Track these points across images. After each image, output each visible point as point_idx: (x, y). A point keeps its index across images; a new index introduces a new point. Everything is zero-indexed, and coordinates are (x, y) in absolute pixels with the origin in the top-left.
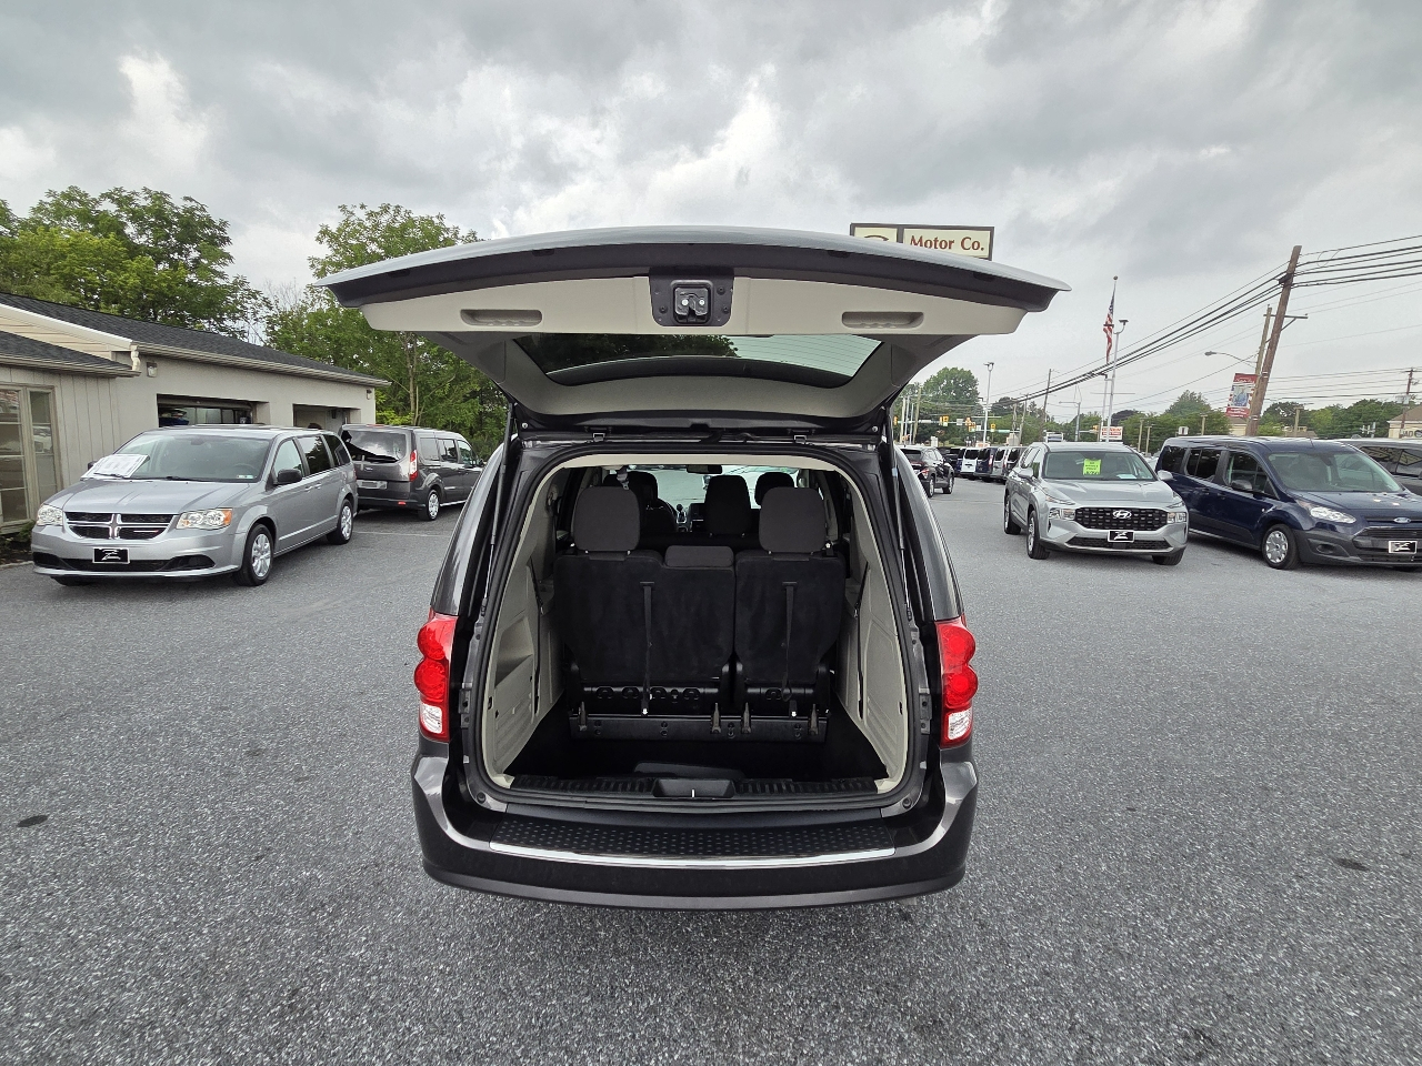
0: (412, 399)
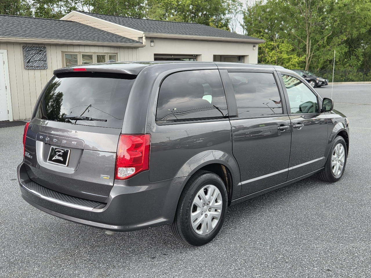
0: (307, 47)
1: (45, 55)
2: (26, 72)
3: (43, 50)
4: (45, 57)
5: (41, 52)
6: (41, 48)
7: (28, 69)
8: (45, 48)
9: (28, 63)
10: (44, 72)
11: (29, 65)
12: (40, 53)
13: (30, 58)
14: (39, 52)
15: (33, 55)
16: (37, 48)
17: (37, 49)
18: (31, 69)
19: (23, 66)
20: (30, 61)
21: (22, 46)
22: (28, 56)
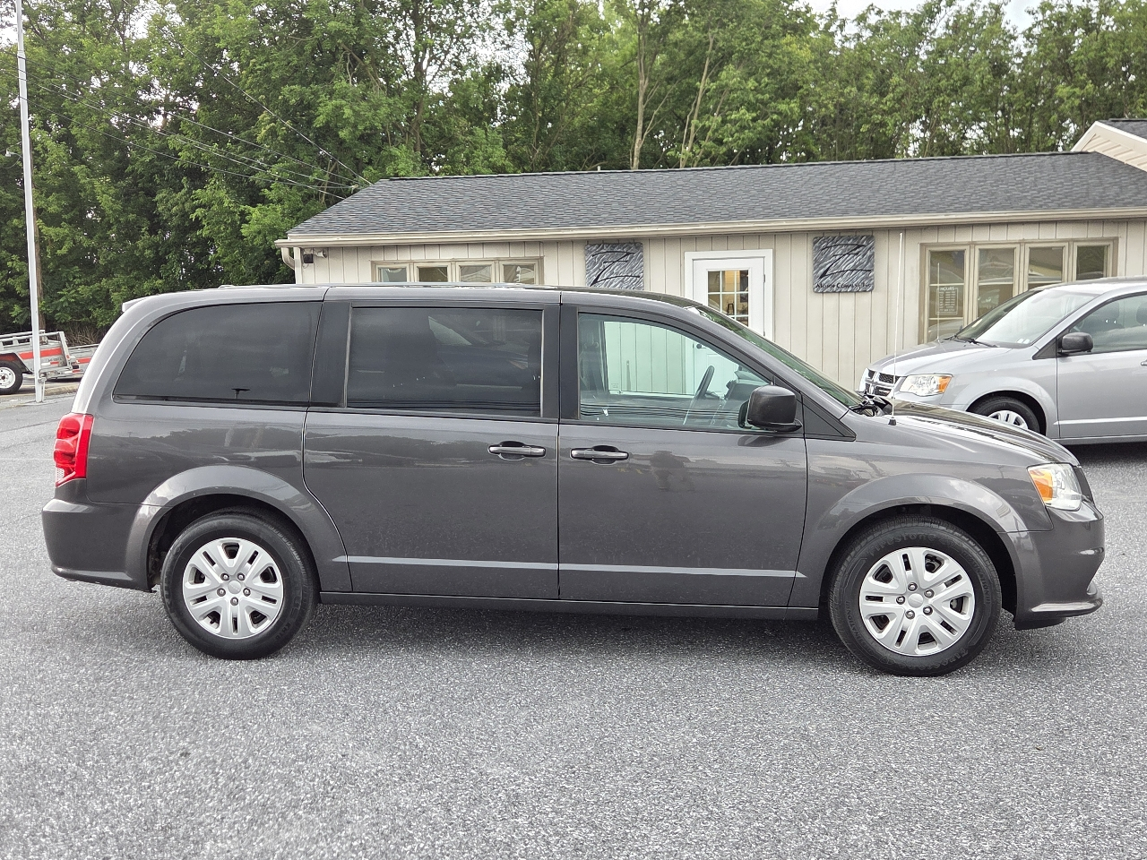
1: (870, 256)
2: (817, 300)
3: (864, 243)
4: (867, 263)
5: (858, 250)
6: (861, 240)
7: (822, 292)
8: (870, 238)
9: (821, 278)
10: (864, 298)
11: (824, 282)
12: (856, 252)
13: (828, 266)
14: (855, 249)
15: (838, 257)
16: (849, 240)
17: (849, 242)
18: (827, 292)
19: (810, 285)
20: (828, 273)
21: (811, 238)
22: (823, 261)
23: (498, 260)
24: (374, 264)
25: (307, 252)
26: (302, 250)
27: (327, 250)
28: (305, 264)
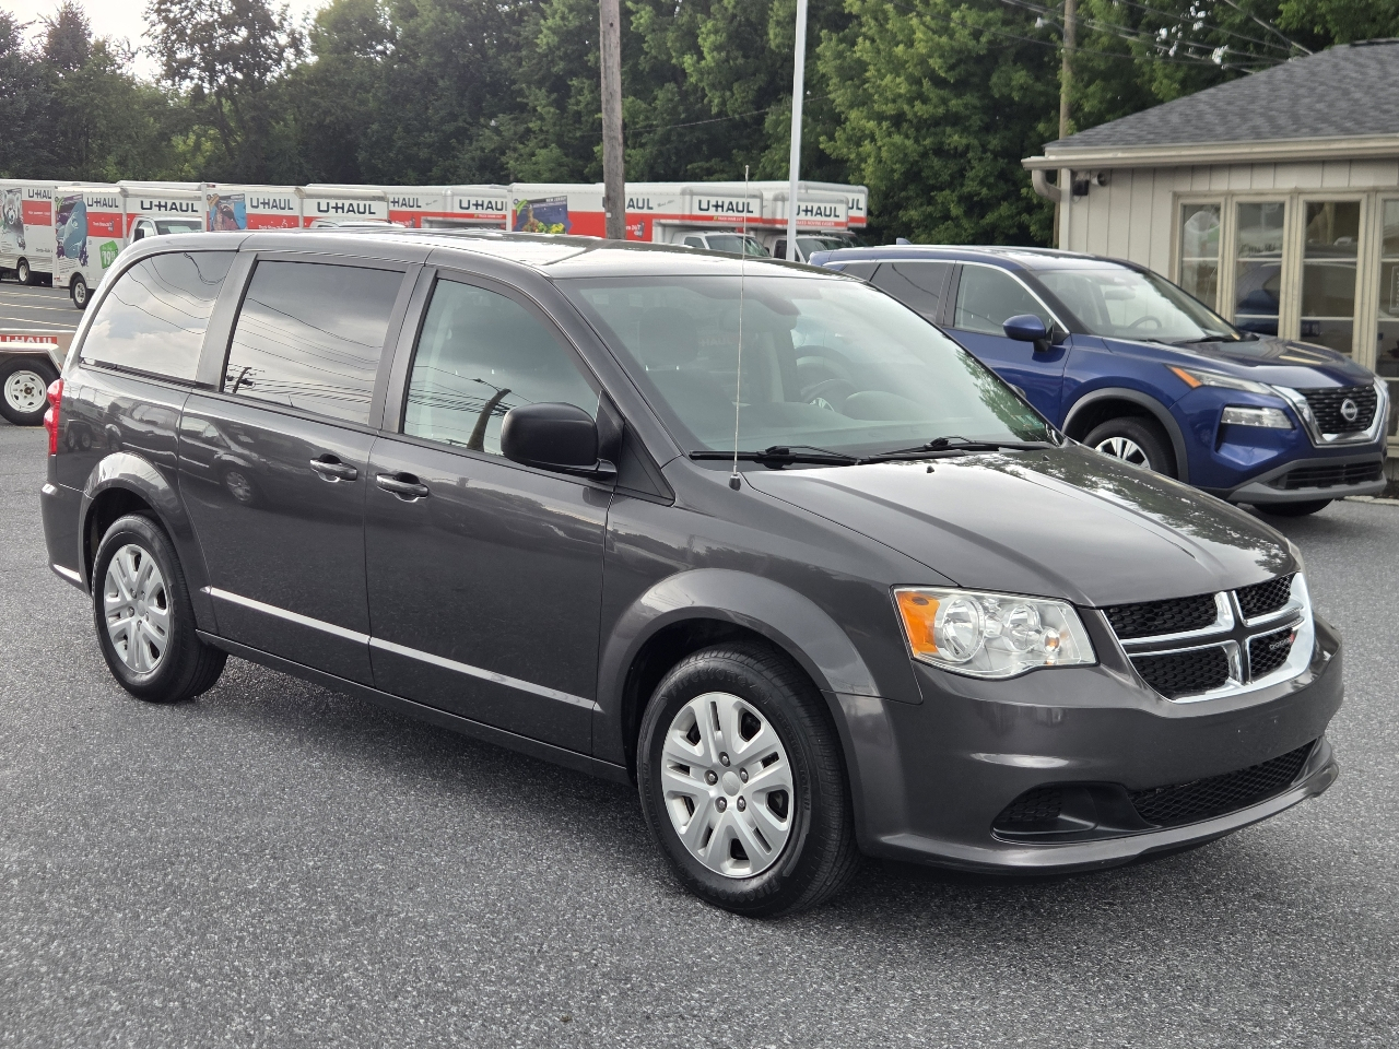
23: (1376, 190)
24: (1176, 196)
25: (1081, 177)
26: (1074, 174)
27: (1107, 175)
28: (1076, 198)
